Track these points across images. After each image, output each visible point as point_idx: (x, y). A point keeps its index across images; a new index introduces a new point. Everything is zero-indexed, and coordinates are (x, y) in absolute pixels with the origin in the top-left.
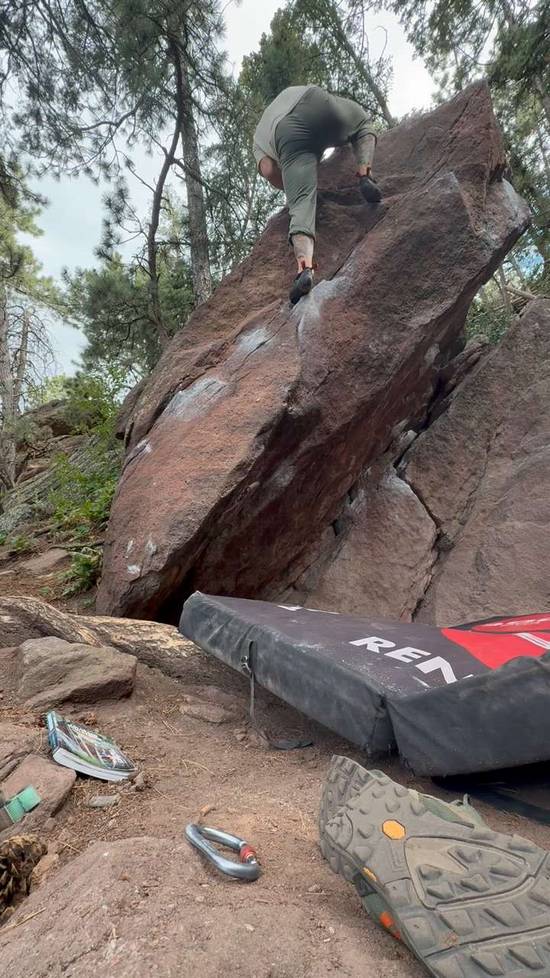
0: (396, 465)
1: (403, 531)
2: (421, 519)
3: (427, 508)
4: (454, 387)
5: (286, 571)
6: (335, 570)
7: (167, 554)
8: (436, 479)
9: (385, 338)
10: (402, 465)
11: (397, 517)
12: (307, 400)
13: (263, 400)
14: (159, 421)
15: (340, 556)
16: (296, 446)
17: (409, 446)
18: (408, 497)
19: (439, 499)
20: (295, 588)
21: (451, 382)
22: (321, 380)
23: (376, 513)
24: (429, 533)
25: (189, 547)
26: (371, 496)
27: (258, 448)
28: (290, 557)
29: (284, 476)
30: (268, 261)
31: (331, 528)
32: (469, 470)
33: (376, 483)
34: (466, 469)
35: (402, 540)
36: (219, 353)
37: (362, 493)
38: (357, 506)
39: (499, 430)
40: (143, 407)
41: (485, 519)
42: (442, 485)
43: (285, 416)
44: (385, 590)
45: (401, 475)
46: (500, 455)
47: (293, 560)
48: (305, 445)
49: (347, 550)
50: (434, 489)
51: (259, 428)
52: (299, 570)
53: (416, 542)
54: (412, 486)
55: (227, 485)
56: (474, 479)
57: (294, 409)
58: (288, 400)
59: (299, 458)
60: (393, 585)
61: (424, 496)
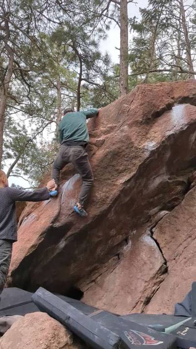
0: (150, 230)
1: (145, 263)
2: (156, 258)
3: (161, 253)
6: (110, 277)
8: (168, 238)
9: (104, 190)
10: (153, 230)
11: (144, 255)
12: (63, 220)
13: (43, 223)
15: (114, 271)
16: (66, 233)
18: (151, 248)
19: (168, 249)
23: (134, 253)
24: (158, 265)
26: (133, 244)
27: (40, 239)
31: (117, 257)
32: (188, 234)
33: (136, 239)
34: (186, 234)
35: (144, 267)
37: (130, 243)
38: (127, 248)
41: (186, 262)
42: (171, 241)
43: (51, 228)
44: (132, 290)
45: (151, 235)
48: (69, 233)
50: (167, 243)
51: (40, 233)
52: (97, 275)
53: (151, 269)
54: (156, 241)
55: (28, 252)
56: (189, 239)
57: (57, 225)
58: (53, 222)
59: (67, 238)
60: (136, 288)
61: (161, 246)
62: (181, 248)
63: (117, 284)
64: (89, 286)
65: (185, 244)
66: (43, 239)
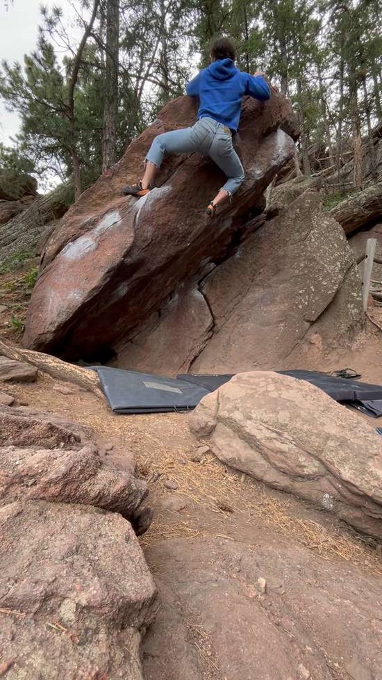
0: (199, 284)
1: (194, 320)
2: (205, 315)
3: (210, 309)
4: (244, 239)
5: (127, 333)
6: (154, 335)
7: (56, 325)
8: (219, 294)
9: (188, 222)
10: (203, 283)
11: (193, 312)
12: (136, 256)
13: (112, 255)
14: (57, 256)
15: (158, 329)
16: (131, 275)
17: (211, 272)
18: (201, 303)
19: (218, 305)
20: (132, 342)
21: (243, 236)
22: (146, 244)
23: (182, 308)
24: (208, 323)
25: (67, 323)
26: (181, 299)
27: (105, 279)
28: (130, 326)
29: (123, 290)
30: (127, 168)
31: (157, 313)
32: (239, 291)
33: (185, 292)
34: (237, 291)
35: (193, 324)
36: (94, 223)
37: (177, 296)
38: (172, 303)
39: (261, 271)
40: (51, 245)
42: (222, 298)
43: (122, 264)
44: (179, 349)
45: (200, 290)
46: (258, 285)
47: (131, 328)
48: (135, 276)
49: (162, 327)
50: (217, 300)
51: (107, 270)
52: (135, 333)
53: (200, 326)
54: (205, 296)
55: (88, 296)
56: (240, 296)
57: (128, 260)
58: (125, 256)
59: (132, 282)
60: (183, 348)
61: (211, 302)
62: (231, 305)
63: (162, 343)
64: (126, 345)
65: (235, 301)
66: (109, 279)
